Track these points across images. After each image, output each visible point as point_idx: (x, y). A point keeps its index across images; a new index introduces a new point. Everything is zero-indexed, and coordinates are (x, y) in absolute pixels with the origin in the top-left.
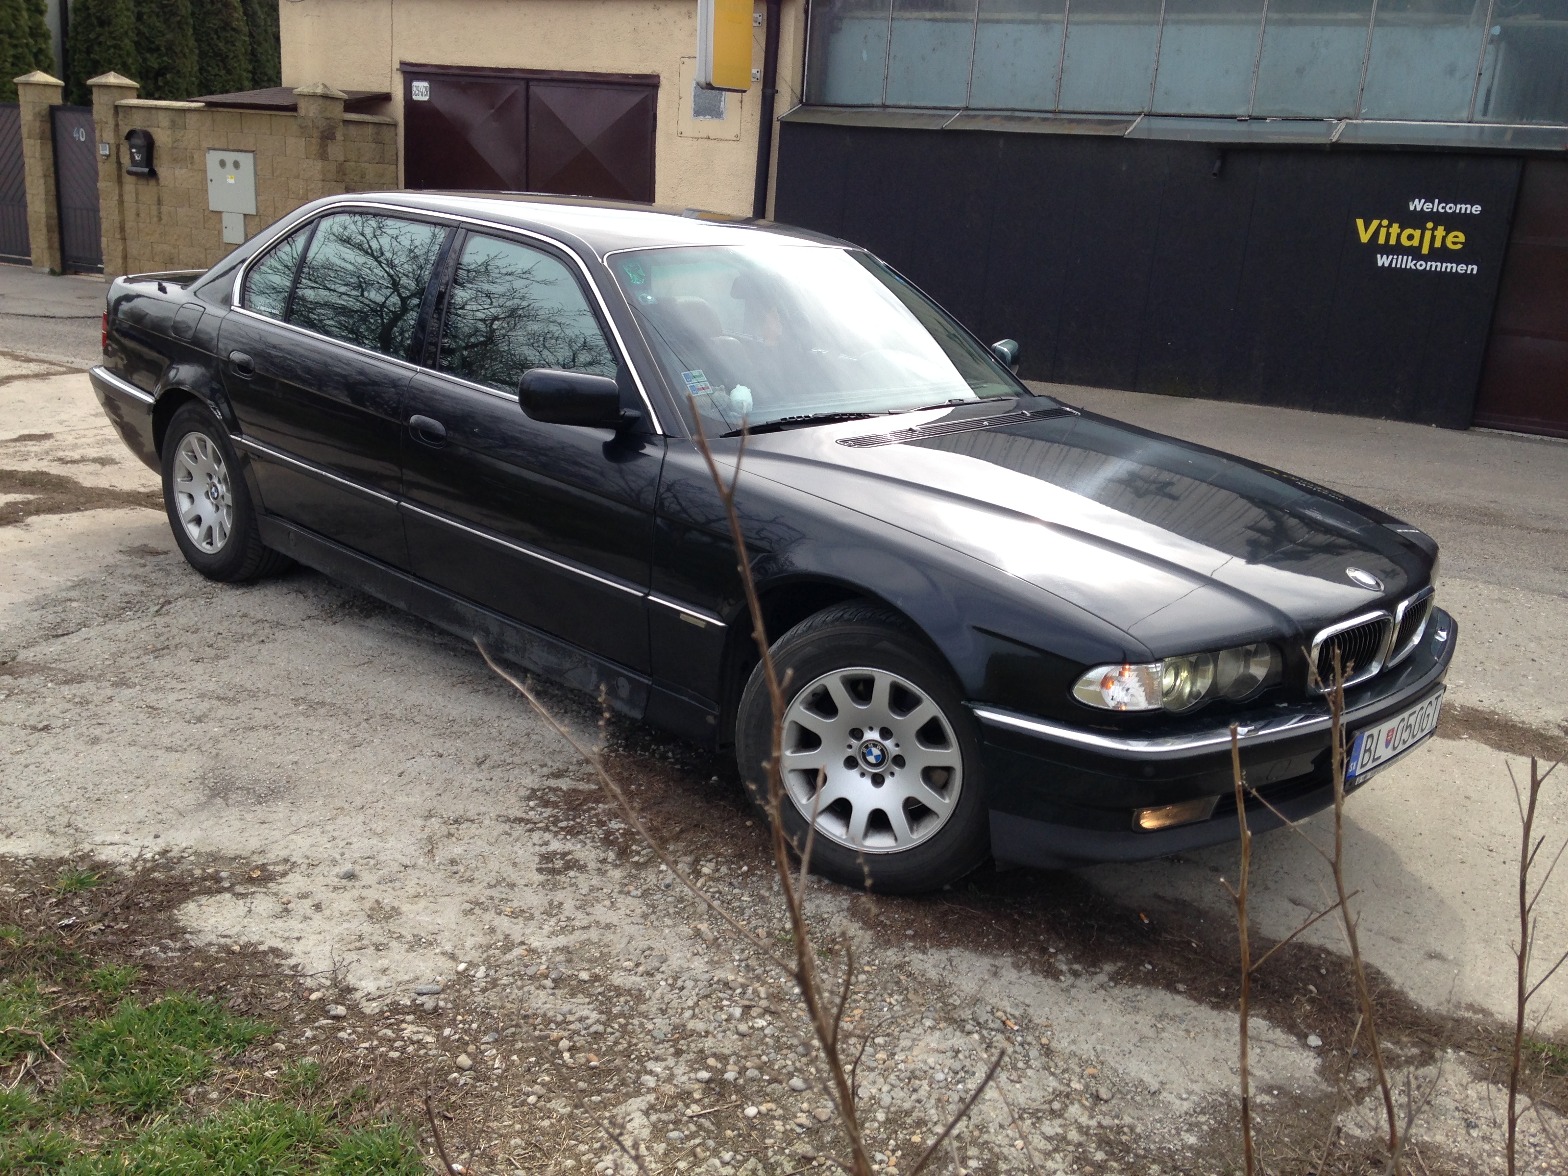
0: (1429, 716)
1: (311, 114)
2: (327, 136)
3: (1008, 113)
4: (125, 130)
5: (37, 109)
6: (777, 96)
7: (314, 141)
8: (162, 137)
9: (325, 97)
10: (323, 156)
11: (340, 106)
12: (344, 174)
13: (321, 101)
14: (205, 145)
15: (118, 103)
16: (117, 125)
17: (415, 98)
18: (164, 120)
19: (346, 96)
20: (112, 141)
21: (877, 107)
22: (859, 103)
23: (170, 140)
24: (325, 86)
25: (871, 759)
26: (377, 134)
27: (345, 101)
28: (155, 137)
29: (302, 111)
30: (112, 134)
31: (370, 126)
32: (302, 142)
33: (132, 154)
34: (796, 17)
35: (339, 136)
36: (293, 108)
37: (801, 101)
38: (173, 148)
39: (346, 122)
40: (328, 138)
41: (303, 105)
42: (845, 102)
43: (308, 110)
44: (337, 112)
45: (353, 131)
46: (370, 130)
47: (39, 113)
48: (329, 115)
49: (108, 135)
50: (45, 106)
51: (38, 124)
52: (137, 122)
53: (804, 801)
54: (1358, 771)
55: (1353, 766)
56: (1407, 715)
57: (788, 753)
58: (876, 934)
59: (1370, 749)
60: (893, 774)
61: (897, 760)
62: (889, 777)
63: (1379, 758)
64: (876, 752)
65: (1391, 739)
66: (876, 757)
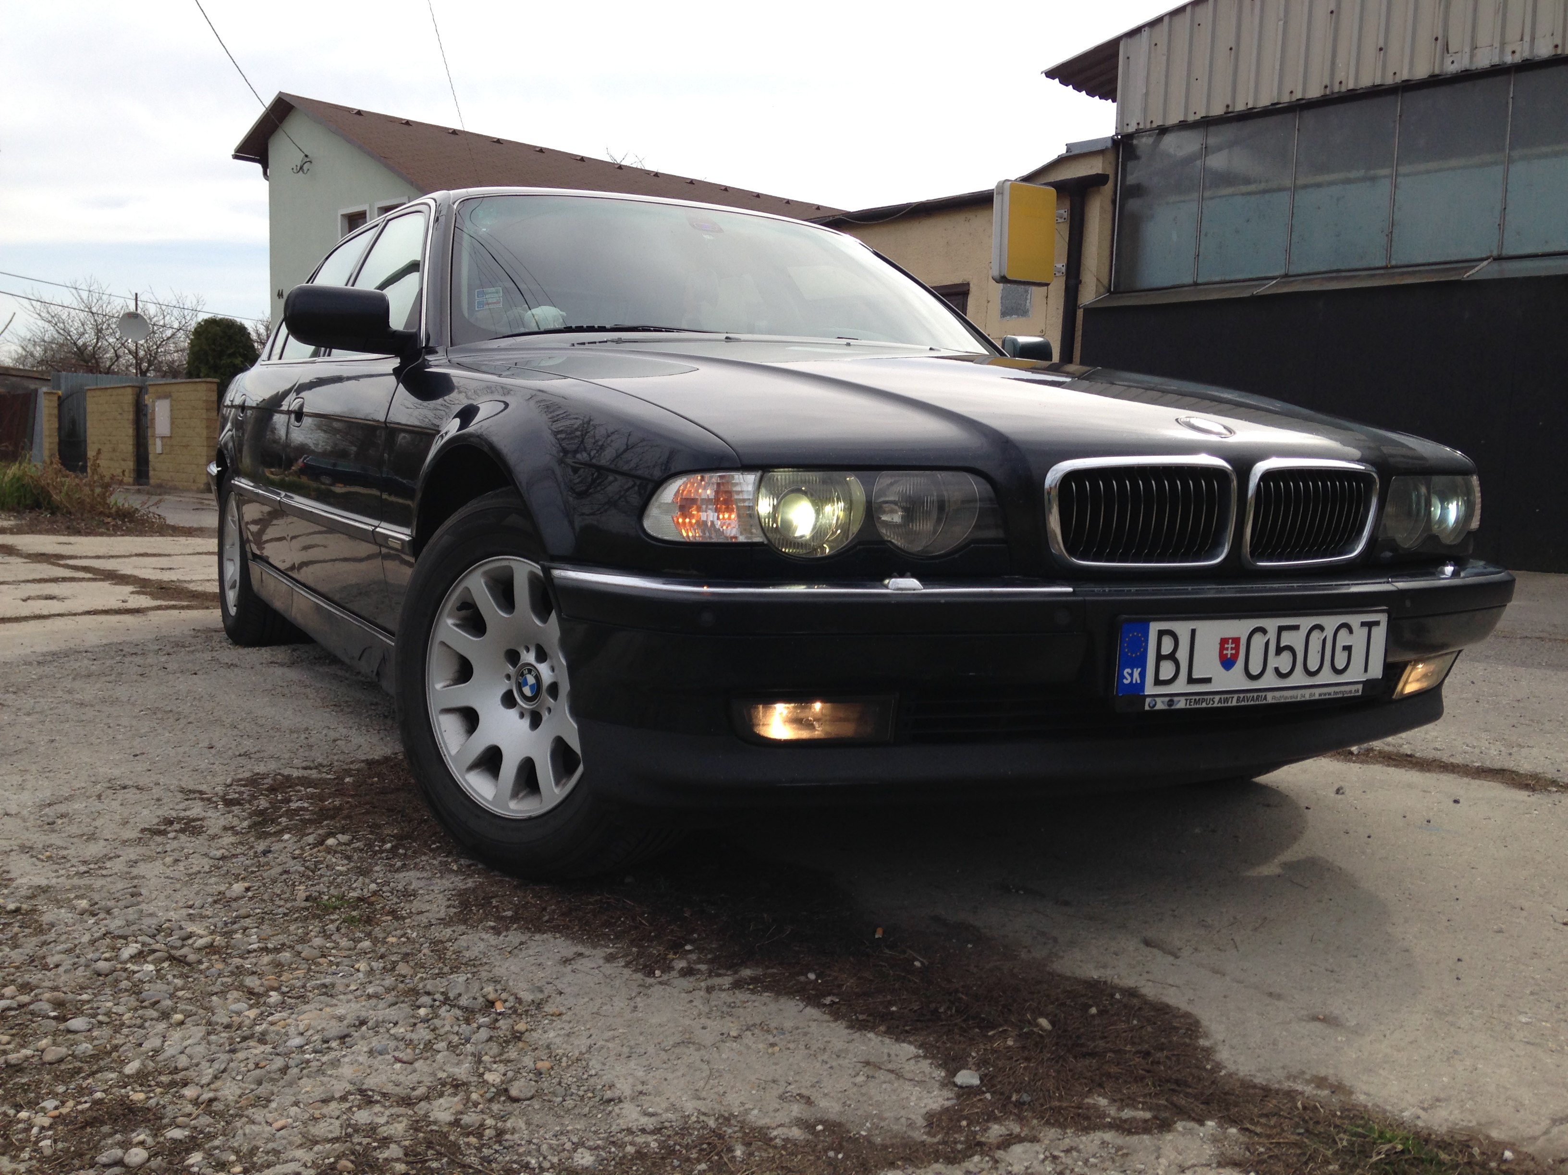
0: (1348, 649)
3: (1334, 275)
6: (1081, 288)
21: (1189, 286)
22: (1170, 284)
25: (527, 691)
34: (1102, 208)
37: (1109, 290)
42: (1155, 286)
53: (453, 752)
54: (1150, 689)
55: (1131, 675)
56: (1272, 624)
57: (438, 686)
58: (461, 912)
59: (1172, 657)
60: (549, 710)
61: (553, 689)
62: (545, 716)
63: (1208, 681)
64: (531, 680)
65: (1235, 657)
66: (532, 687)
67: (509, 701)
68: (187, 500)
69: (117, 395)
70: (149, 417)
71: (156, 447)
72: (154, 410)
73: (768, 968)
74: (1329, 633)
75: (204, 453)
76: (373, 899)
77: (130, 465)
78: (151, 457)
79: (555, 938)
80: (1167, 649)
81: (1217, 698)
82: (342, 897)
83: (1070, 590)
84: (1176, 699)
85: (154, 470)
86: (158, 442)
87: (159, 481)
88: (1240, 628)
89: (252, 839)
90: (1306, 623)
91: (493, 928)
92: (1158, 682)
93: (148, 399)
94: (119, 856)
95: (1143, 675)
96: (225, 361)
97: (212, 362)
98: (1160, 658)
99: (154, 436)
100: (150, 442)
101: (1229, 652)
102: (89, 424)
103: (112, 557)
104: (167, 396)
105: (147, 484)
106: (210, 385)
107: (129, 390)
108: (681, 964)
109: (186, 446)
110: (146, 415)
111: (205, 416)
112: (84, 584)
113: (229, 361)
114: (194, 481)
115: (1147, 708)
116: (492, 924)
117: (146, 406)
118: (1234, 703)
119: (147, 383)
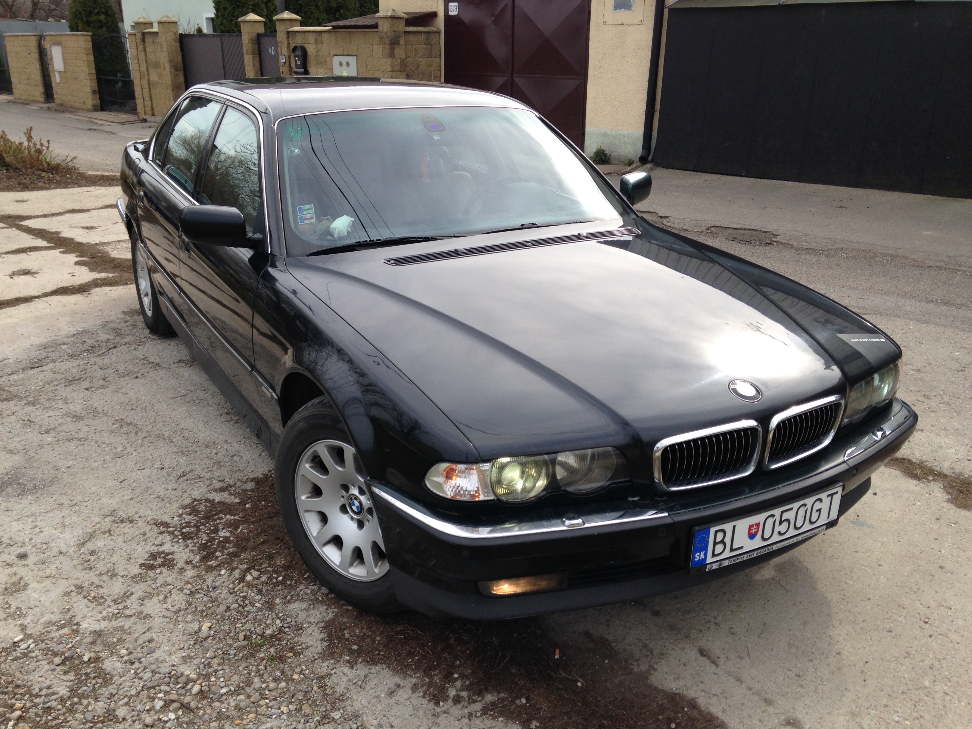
0: (819, 510)
1: (385, 30)
2: (394, 43)
4: (292, 45)
5: (250, 36)
7: (387, 46)
8: (311, 49)
9: (393, 18)
10: (392, 55)
11: (403, 23)
12: (406, 66)
13: (390, 21)
14: (332, 53)
15: (289, 30)
16: (289, 44)
17: (450, 13)
18: (311, 38)
19: (406, 16)
20: (286, 54)
23: (314, 51)
24: (394, 10)
25: (354, 508)
26: (427, 39)
27: (406, 20)
28: (307, 50)
29: (380, 28)
30: (286, 49)
31: (423, 34)
32: (380, 48)
33: (296, 61)
35: (402, 42)
36: (375, 26)
38: (316, 56)
39: (406, 33)
40: (394, 44)
41: (381, 23)
43: (384, 26)
44: (401, 27)
45: (411, 38)
46: (422, 37)
47: (251, 39)
48: (395, 29)
49: (284, 51)
50: (255, 34)
51: (251, 45)
52: (298, 41)
53: (315, 534)
54: (709, 560)
55: (699, 556)
56: (777, 512)
57: (303, 498)
58: (329, 645)
59: (722, 542)
60: (369, 521)
61: (370, 511)
62: (366, 523)
63: (742, 548)
64: (357, 503)
65: (756, 533)
66: (357, 507)
67: (343, 509)
68: (82, 118)
69: (26, 41)
70: (49, 57)
71: (56, 79)
72: (51, 53)
73: (499, 693)
74: (809, 506)
75: (89, 85)
76: (279, 636)
77: (40, 89)
78: (54, 85)
79: (383, 669)
80: (719, 539)
81: (746, 556)
82: (263, 635)
83: (666, 514)
84: (723, 562)
85: (57, 93)
86: (57, 75)
87: (61, 102)
88: (759, 518)
89: (204, 573)
90: (796, 505)
91: (348, 661)
92: (714, 555)
93: (46, 44)
94: (132, 594)
95: (706, 555)
96: (94, 18)
97: (85, 19)
98: (715, 543)
99: (53, 70)
100: (51, 74)
101: (753, 531)
102: (9, 60)
103: (54, 215)
104: (58, 43)
105: (54, 102)
106: (86, 37)
107: (33, 38)
108: (452, 692)
109: (76, 79)
110: (46, 55)
111: (85, 59)
112: (43, 253)
113: (96, 18)
114: (84, 103)
115: (707, 570)
116: (348, 658)
117: (45, 49)
118: (755, 555)
119: (45, 34)
